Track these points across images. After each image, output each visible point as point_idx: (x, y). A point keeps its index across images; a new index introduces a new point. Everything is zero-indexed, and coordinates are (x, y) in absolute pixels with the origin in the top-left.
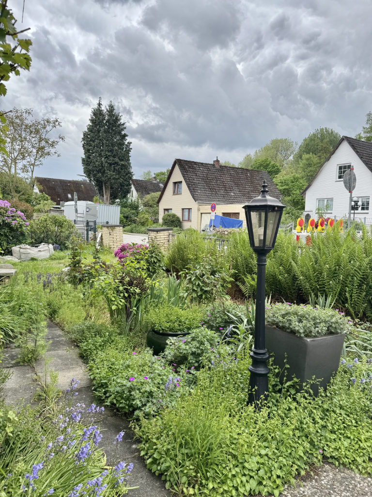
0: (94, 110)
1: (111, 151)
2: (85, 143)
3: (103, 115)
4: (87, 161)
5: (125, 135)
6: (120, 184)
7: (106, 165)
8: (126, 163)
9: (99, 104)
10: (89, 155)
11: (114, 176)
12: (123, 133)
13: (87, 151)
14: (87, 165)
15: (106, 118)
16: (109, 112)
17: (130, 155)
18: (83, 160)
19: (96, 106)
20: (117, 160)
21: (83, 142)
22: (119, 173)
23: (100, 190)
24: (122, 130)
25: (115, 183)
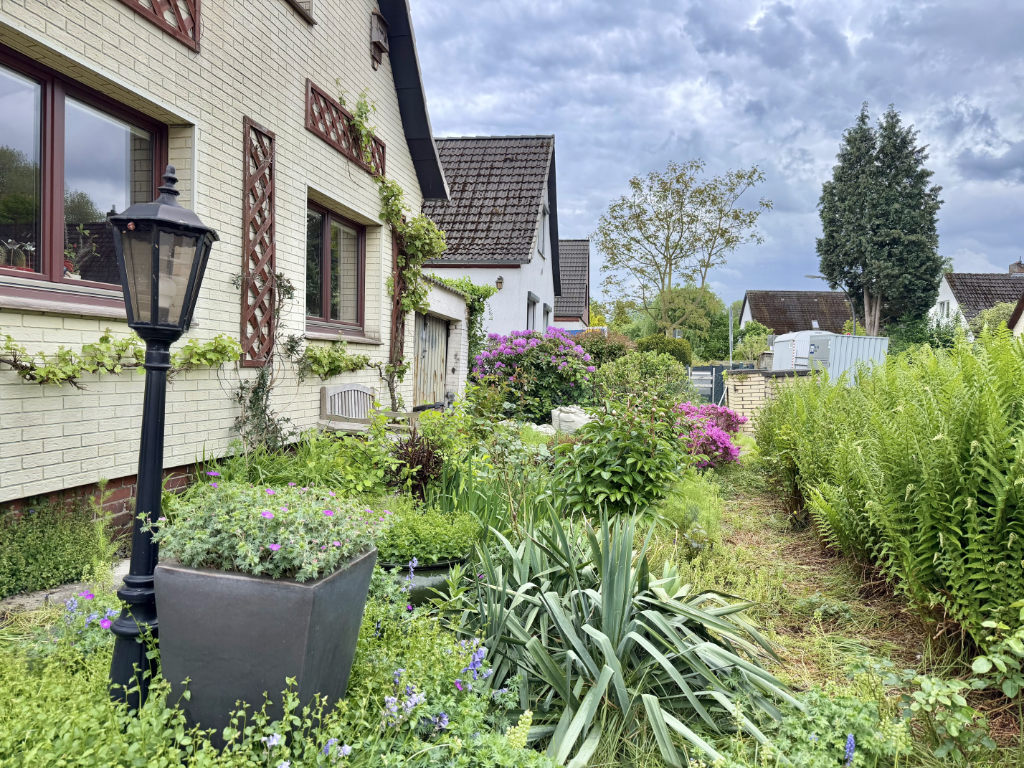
0: (850, 134)
1: (883, 215)
2: (825, 208)
3: (872, 139)
4: (827, 244)
5: (925, 174)
6: (905, 286)
7: (869, 249)
8: (924, 238)
9: (863, 119)
10: (832, 231)
11: (889, 271)
12: (919, 169)
13: (830, 223)
14: (826, 252)
15: (878, 145)
16: (885, 129)
17: (935, 217)
18: (820, 243)
19: (854, 124)
20: (896, 233)
21: (821, 207)
22: (901, 261)
23: (859, 304)
24: (918, 162)
25: (889, 287)
